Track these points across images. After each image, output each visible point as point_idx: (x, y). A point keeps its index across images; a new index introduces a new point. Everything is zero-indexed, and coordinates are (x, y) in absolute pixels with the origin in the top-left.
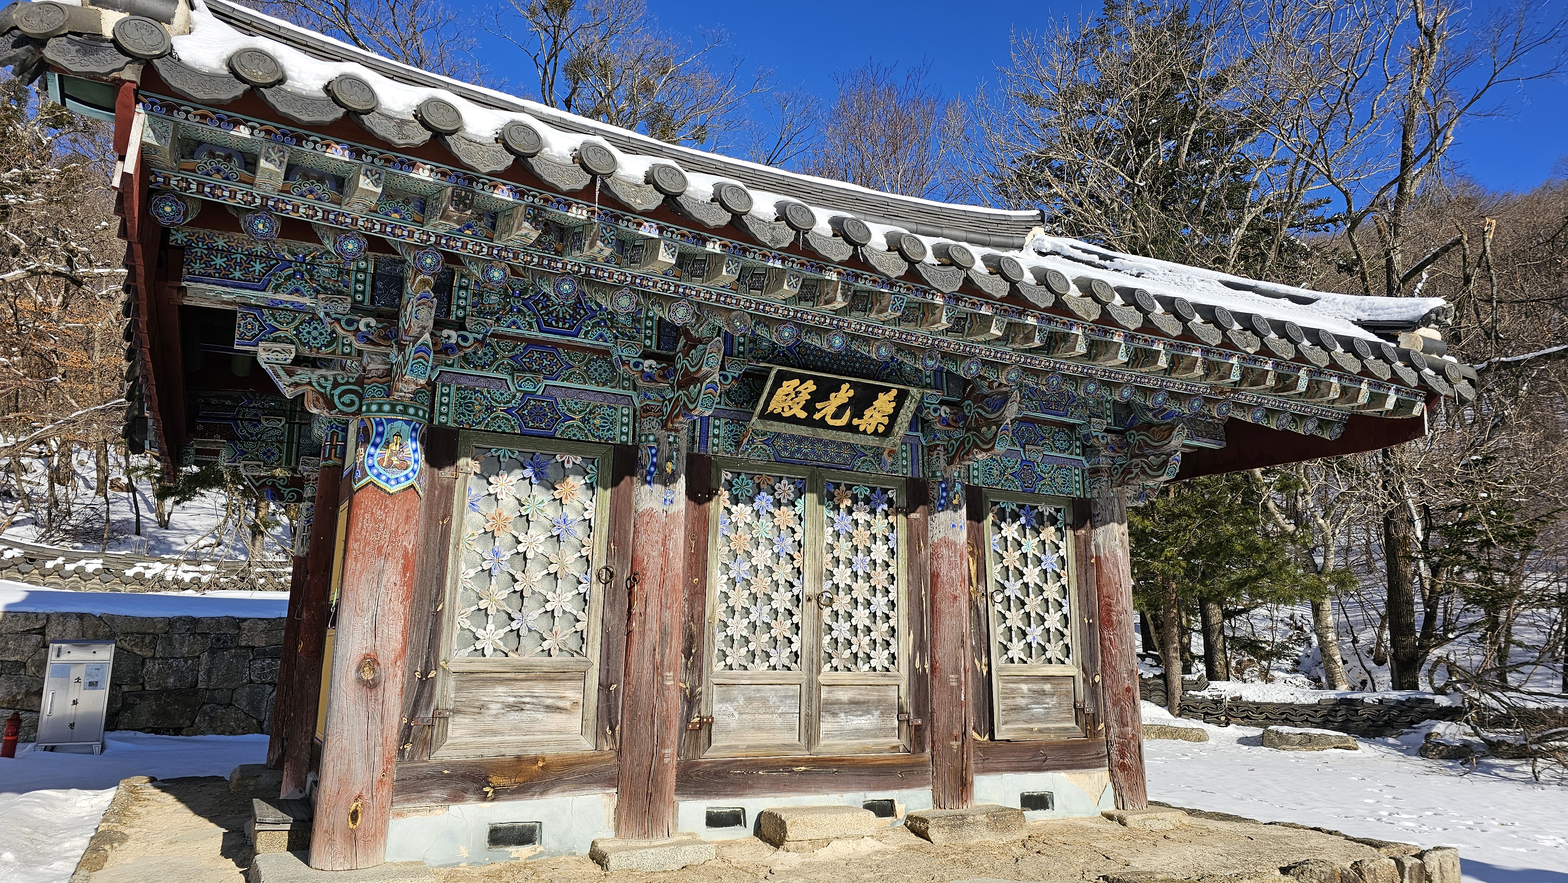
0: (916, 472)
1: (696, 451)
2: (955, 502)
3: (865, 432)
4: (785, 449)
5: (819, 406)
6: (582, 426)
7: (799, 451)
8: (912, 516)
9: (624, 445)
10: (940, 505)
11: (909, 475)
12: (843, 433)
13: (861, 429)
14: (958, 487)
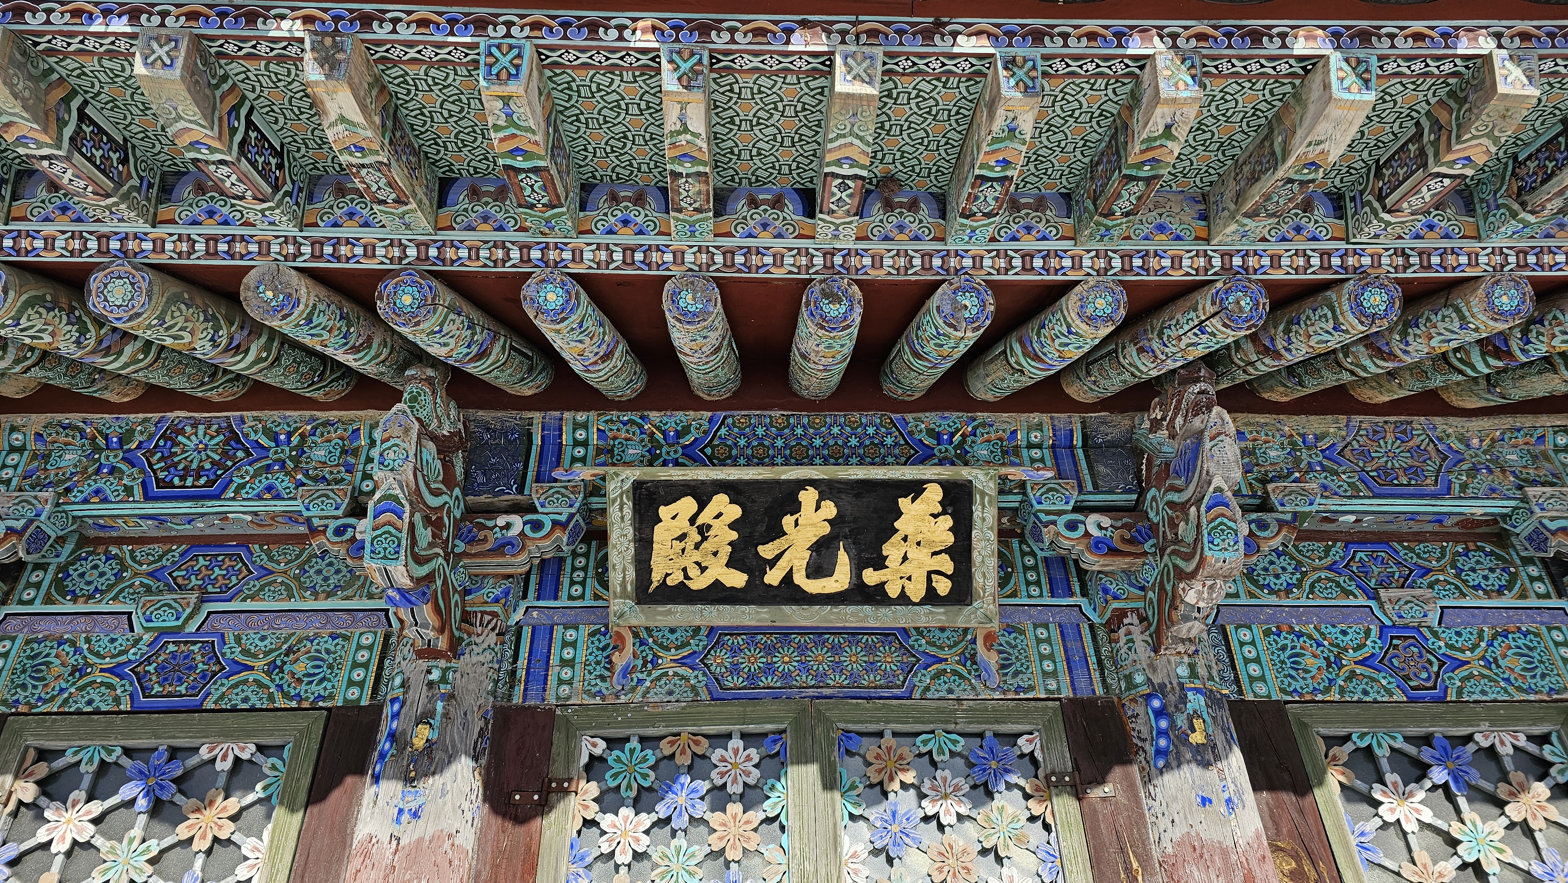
0: (1082, 683)
1: (517, 700)
2: (1197, 738)
3: (903, 599)
4: (735, 669)
5: (767, 551)
6: (266, 680)
7: (769, 669)
8: (1096, 793)
9: (351, 707)
10: (1159, 752)
11: (1066, 693)
12: (851, 609)
13: (893, 591)
14: (1196, 702)
